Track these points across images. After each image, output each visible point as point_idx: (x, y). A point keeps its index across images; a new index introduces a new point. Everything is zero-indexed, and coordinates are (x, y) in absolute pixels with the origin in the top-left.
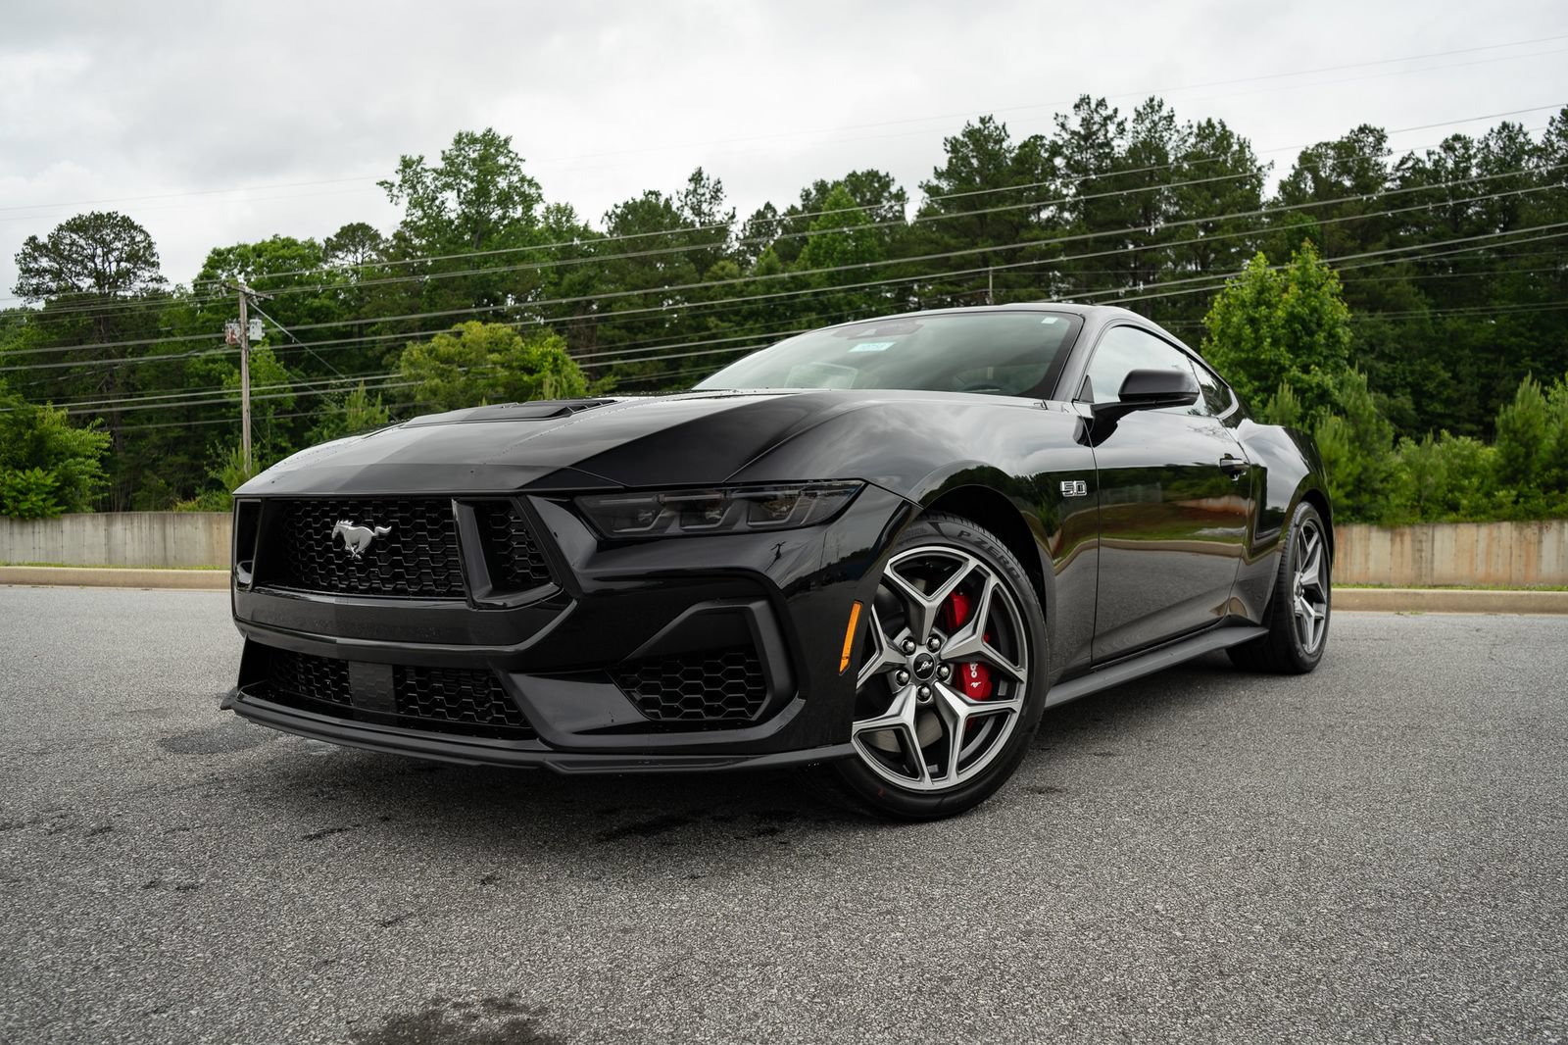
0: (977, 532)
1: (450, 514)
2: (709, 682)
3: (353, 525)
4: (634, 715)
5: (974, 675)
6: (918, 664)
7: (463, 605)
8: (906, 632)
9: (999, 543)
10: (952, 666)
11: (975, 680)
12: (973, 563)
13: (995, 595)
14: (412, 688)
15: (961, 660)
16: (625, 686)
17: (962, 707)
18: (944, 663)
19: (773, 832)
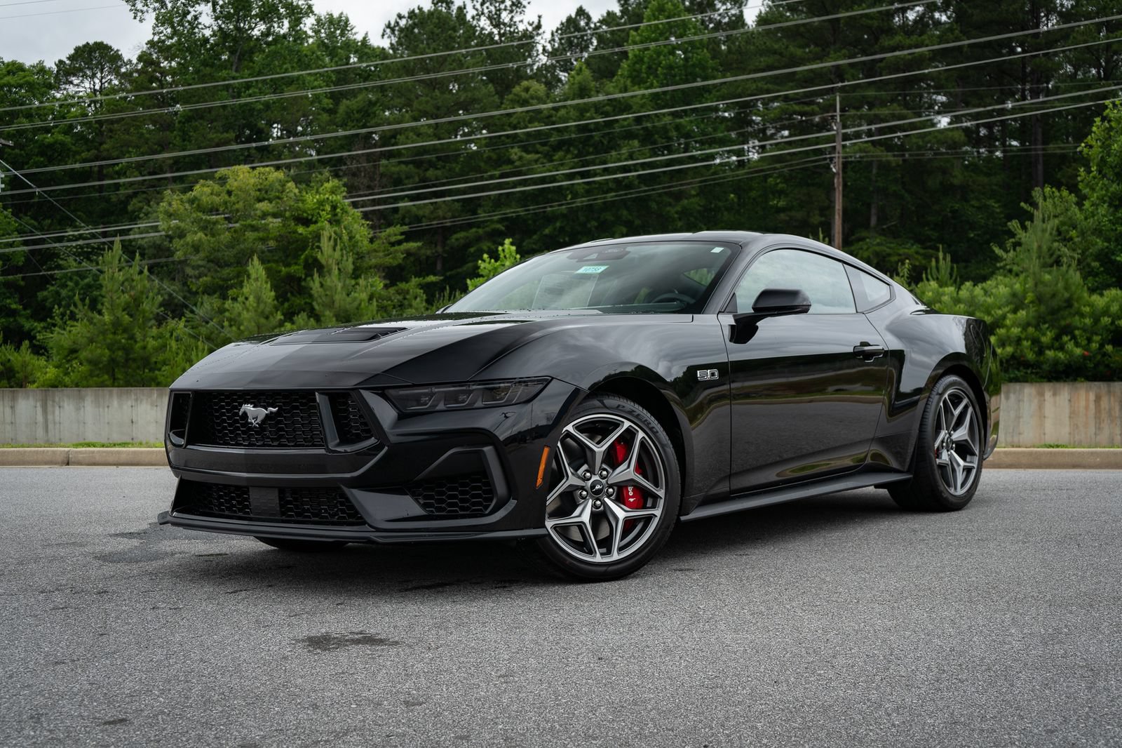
0: (629, 405)
1: (314, 400)
2: (463, 493)
3: (254, 407)
4: (419, 511)
5: (631, 494)
6: (593, 487)
7: (322, 451)
8: (585, 467)
9: (645, 411)
10: (616, 488)
11: (632, 497)
12: (627, 424)
13: (643, 444)
14: (290, 502)
15: (622, 484)
16: (415, 496)
17: (620, 513)
18: (611, 486)
19: (505, 587)
